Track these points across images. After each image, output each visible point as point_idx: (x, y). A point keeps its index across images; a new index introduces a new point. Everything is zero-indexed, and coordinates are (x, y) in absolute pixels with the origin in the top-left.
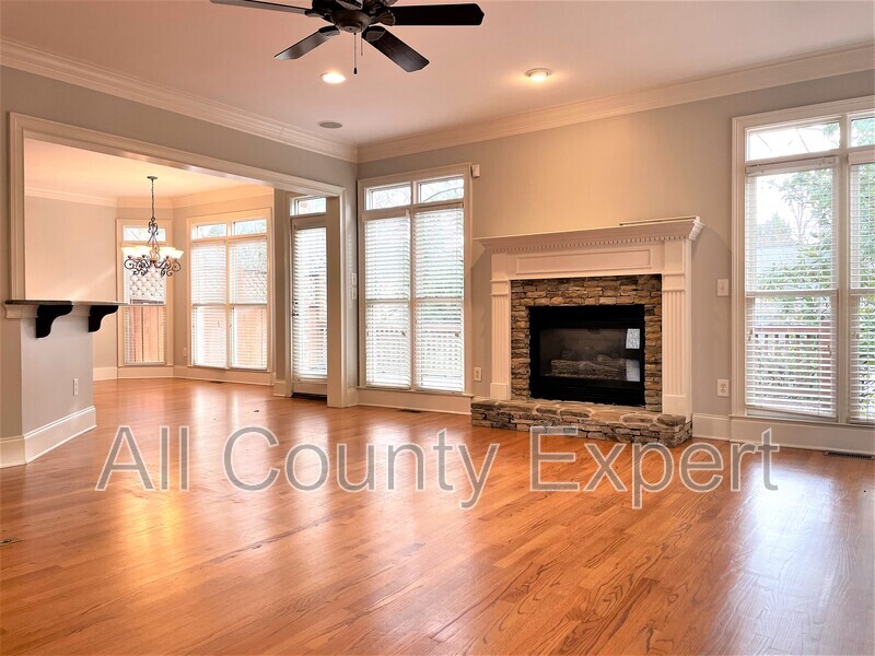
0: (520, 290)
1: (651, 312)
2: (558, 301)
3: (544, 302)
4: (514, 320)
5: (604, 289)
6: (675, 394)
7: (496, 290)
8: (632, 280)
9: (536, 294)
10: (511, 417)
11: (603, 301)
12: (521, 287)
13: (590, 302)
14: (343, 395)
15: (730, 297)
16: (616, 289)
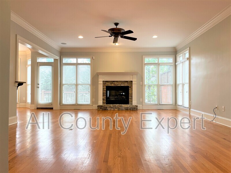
0: (105, 83)
1: (130, 87)
2: (113, 85)
3: (110, 85)
4: (103, 89)
5: (122, 83)
7: (100, 82)
8: (127, 82)
9: (108, 84)
11: (122, 85)
12: (105, 82)
13: (119, 85)
16: (124, 83)
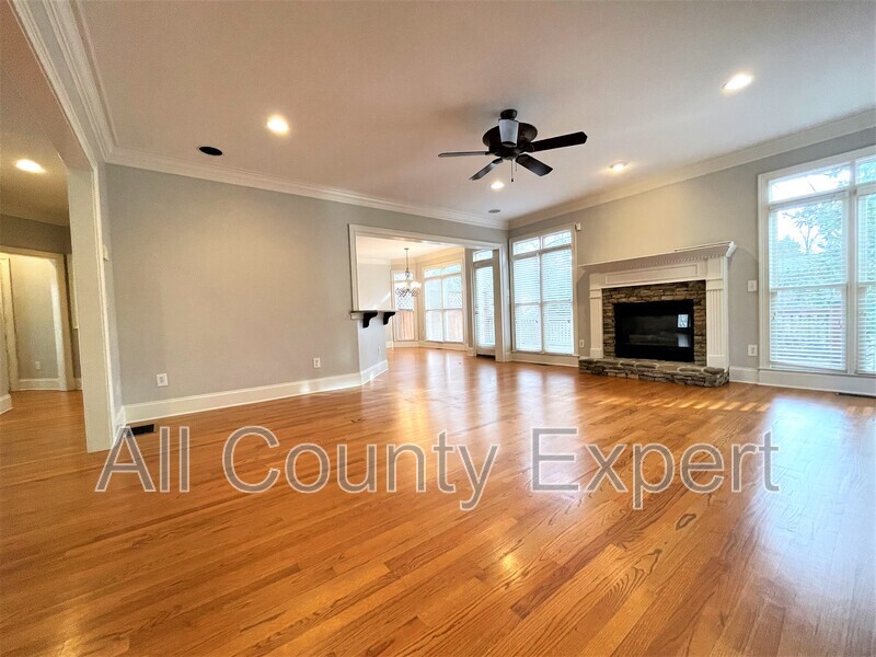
0: (608, 294)
1: (699, 303)
2: (633, 299)
3: (624, 300)
4: (604, 311)
5: (665, 291)
6: (716, 354)
7: (592, 295)
8: (685, 284)
9: (619, 296)
10: (605, 368)
11: (663, 298)
12: (609, 292)
13: (656, 299)
14: (504, 355)
15: (757, 292)
16: (673, 291)
